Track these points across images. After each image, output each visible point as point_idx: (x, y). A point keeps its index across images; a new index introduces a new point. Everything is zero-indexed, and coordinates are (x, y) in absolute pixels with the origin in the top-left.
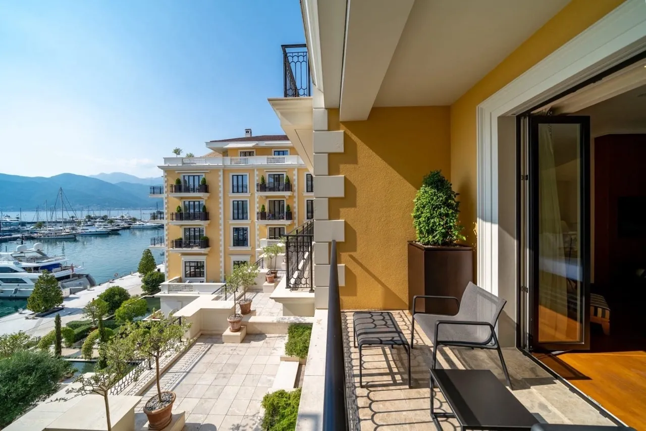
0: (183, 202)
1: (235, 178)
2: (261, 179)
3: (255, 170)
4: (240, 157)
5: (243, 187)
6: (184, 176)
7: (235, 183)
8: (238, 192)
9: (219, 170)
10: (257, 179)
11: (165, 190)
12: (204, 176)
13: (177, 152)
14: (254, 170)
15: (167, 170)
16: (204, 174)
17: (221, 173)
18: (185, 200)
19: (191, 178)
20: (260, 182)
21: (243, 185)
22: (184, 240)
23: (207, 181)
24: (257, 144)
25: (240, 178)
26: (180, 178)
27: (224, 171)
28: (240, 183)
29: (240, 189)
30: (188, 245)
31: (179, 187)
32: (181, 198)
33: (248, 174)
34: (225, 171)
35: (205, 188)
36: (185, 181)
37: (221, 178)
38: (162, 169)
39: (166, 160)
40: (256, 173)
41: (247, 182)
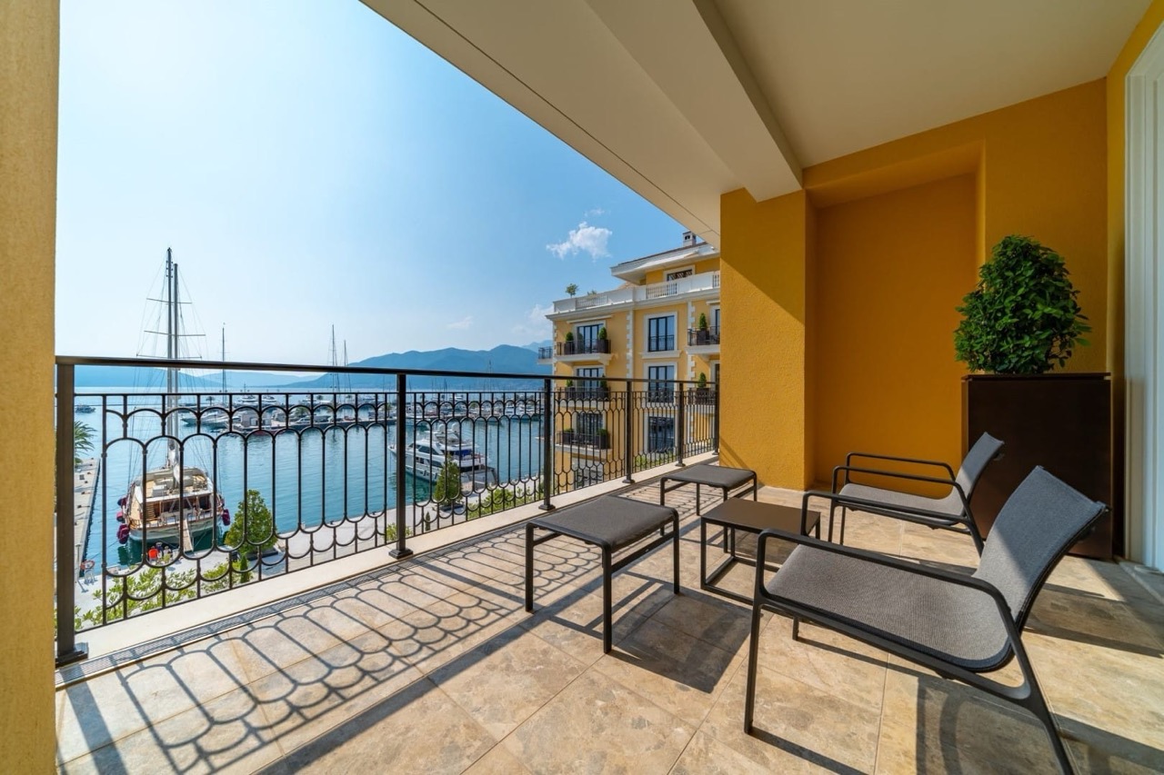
0: (576, 371)
1: (653, 323)
2: (698, 321)
3: (690, 304)
4: (666, 283)
5: (666, 339)
6: (578, 328)
7: (653, 334)
8: (658, 350)
9: (628, 312)
10: (692, 323)
11: (555, 351)
12: (604, 326)
13: (572, 290)
14: (687, 304)
15: (557, 320)
16: (604, 322)
17: (630, 317)
18: (579, 367)
19: (588, 330)
20: (697, 328)
21: (666, 336)
22: (575, 433)
23: (608, 335)
24: (697, 253)
25: (662, 322)
26: (572, 332)
27: (635, 312)
28: (662, 333)
29: (662, 345)
30: (580, 443)
31: (572, 346)
32: (574, 364)
33: (675, 314)
34: (637, 311)
35: (605, 345)
36: (579, 335)
37: (630, 327)
38: (551, 319)
39: (557, 304)
40: (691, 309)
41: (674, 329)
